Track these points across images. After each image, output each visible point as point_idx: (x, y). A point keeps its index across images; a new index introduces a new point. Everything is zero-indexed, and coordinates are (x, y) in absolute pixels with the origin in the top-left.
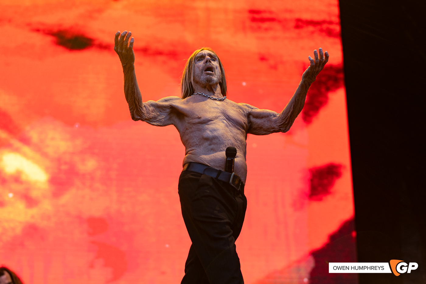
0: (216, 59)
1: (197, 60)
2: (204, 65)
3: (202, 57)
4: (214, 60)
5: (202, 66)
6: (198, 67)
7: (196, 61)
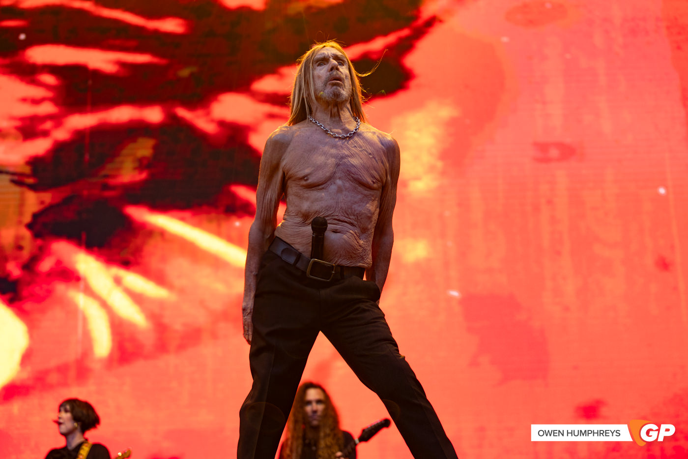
0: (345, 61)
1: (317, 64)
2: (328, 73)
3: (324, 60)
4: (342, 64)
5: (325, 76)
6: (319, 77)
7: (315, 66)
